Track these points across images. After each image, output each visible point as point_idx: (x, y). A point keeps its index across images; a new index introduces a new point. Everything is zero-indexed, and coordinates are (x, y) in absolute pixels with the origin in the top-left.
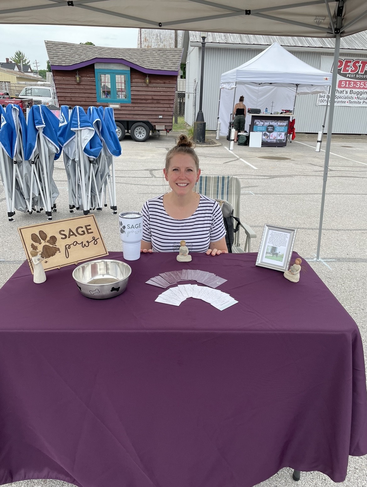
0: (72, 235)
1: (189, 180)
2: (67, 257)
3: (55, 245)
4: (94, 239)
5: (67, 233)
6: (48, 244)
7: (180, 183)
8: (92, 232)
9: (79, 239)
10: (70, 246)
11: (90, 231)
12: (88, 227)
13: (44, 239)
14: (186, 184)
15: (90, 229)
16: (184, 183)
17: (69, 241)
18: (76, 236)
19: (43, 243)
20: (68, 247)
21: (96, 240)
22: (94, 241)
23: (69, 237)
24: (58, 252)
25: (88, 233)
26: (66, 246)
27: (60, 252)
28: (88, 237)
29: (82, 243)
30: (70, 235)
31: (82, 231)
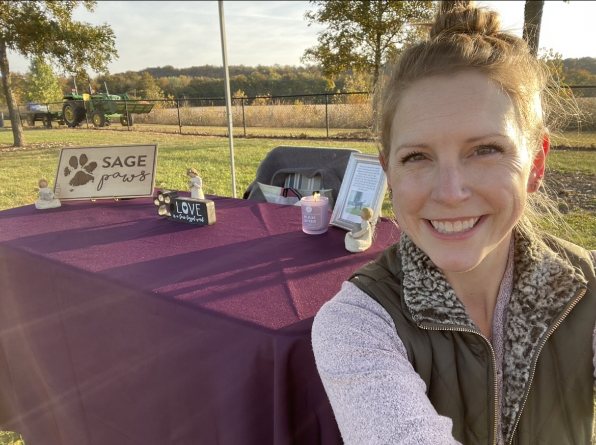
0: (118, 164)
1: (486, 198)
2: (99, 189)
3: (92, 174)
4: (142, 174)
5: (112, 161)
6: (84, 170)
7: (438, 221)
8: (144, 165)
9: (124, 170)
10: (108, 176)
11: (142, 163)
12: (142, 159)
13: (82, 164)
14: (472, 222)
15: (144, 161)
16: (463, 219)
17: (110, 171)
18: (122, 166)
19: (80, 168)
20: (105, 178)
21: (144, 176)
22: (142, 176)
23: (112, 166)
24: (90, 181)
25: (139, 165)
26: (103, 177)
27: (93, 182)
28: (136, 170)
29: (125, 176)
30: (115, 164)
31: (132, 162)
